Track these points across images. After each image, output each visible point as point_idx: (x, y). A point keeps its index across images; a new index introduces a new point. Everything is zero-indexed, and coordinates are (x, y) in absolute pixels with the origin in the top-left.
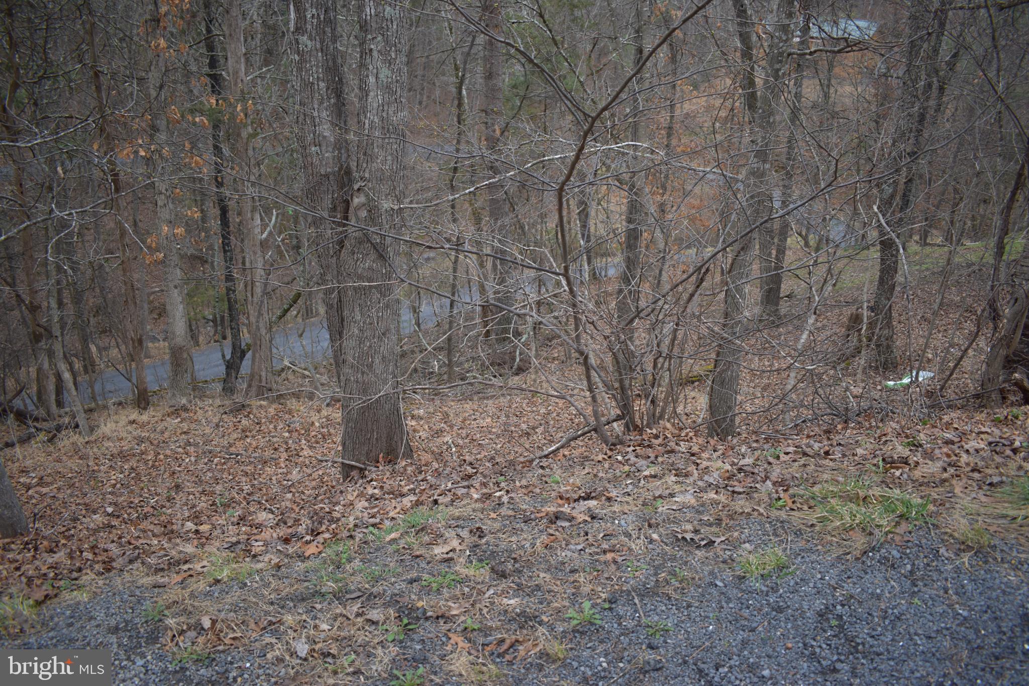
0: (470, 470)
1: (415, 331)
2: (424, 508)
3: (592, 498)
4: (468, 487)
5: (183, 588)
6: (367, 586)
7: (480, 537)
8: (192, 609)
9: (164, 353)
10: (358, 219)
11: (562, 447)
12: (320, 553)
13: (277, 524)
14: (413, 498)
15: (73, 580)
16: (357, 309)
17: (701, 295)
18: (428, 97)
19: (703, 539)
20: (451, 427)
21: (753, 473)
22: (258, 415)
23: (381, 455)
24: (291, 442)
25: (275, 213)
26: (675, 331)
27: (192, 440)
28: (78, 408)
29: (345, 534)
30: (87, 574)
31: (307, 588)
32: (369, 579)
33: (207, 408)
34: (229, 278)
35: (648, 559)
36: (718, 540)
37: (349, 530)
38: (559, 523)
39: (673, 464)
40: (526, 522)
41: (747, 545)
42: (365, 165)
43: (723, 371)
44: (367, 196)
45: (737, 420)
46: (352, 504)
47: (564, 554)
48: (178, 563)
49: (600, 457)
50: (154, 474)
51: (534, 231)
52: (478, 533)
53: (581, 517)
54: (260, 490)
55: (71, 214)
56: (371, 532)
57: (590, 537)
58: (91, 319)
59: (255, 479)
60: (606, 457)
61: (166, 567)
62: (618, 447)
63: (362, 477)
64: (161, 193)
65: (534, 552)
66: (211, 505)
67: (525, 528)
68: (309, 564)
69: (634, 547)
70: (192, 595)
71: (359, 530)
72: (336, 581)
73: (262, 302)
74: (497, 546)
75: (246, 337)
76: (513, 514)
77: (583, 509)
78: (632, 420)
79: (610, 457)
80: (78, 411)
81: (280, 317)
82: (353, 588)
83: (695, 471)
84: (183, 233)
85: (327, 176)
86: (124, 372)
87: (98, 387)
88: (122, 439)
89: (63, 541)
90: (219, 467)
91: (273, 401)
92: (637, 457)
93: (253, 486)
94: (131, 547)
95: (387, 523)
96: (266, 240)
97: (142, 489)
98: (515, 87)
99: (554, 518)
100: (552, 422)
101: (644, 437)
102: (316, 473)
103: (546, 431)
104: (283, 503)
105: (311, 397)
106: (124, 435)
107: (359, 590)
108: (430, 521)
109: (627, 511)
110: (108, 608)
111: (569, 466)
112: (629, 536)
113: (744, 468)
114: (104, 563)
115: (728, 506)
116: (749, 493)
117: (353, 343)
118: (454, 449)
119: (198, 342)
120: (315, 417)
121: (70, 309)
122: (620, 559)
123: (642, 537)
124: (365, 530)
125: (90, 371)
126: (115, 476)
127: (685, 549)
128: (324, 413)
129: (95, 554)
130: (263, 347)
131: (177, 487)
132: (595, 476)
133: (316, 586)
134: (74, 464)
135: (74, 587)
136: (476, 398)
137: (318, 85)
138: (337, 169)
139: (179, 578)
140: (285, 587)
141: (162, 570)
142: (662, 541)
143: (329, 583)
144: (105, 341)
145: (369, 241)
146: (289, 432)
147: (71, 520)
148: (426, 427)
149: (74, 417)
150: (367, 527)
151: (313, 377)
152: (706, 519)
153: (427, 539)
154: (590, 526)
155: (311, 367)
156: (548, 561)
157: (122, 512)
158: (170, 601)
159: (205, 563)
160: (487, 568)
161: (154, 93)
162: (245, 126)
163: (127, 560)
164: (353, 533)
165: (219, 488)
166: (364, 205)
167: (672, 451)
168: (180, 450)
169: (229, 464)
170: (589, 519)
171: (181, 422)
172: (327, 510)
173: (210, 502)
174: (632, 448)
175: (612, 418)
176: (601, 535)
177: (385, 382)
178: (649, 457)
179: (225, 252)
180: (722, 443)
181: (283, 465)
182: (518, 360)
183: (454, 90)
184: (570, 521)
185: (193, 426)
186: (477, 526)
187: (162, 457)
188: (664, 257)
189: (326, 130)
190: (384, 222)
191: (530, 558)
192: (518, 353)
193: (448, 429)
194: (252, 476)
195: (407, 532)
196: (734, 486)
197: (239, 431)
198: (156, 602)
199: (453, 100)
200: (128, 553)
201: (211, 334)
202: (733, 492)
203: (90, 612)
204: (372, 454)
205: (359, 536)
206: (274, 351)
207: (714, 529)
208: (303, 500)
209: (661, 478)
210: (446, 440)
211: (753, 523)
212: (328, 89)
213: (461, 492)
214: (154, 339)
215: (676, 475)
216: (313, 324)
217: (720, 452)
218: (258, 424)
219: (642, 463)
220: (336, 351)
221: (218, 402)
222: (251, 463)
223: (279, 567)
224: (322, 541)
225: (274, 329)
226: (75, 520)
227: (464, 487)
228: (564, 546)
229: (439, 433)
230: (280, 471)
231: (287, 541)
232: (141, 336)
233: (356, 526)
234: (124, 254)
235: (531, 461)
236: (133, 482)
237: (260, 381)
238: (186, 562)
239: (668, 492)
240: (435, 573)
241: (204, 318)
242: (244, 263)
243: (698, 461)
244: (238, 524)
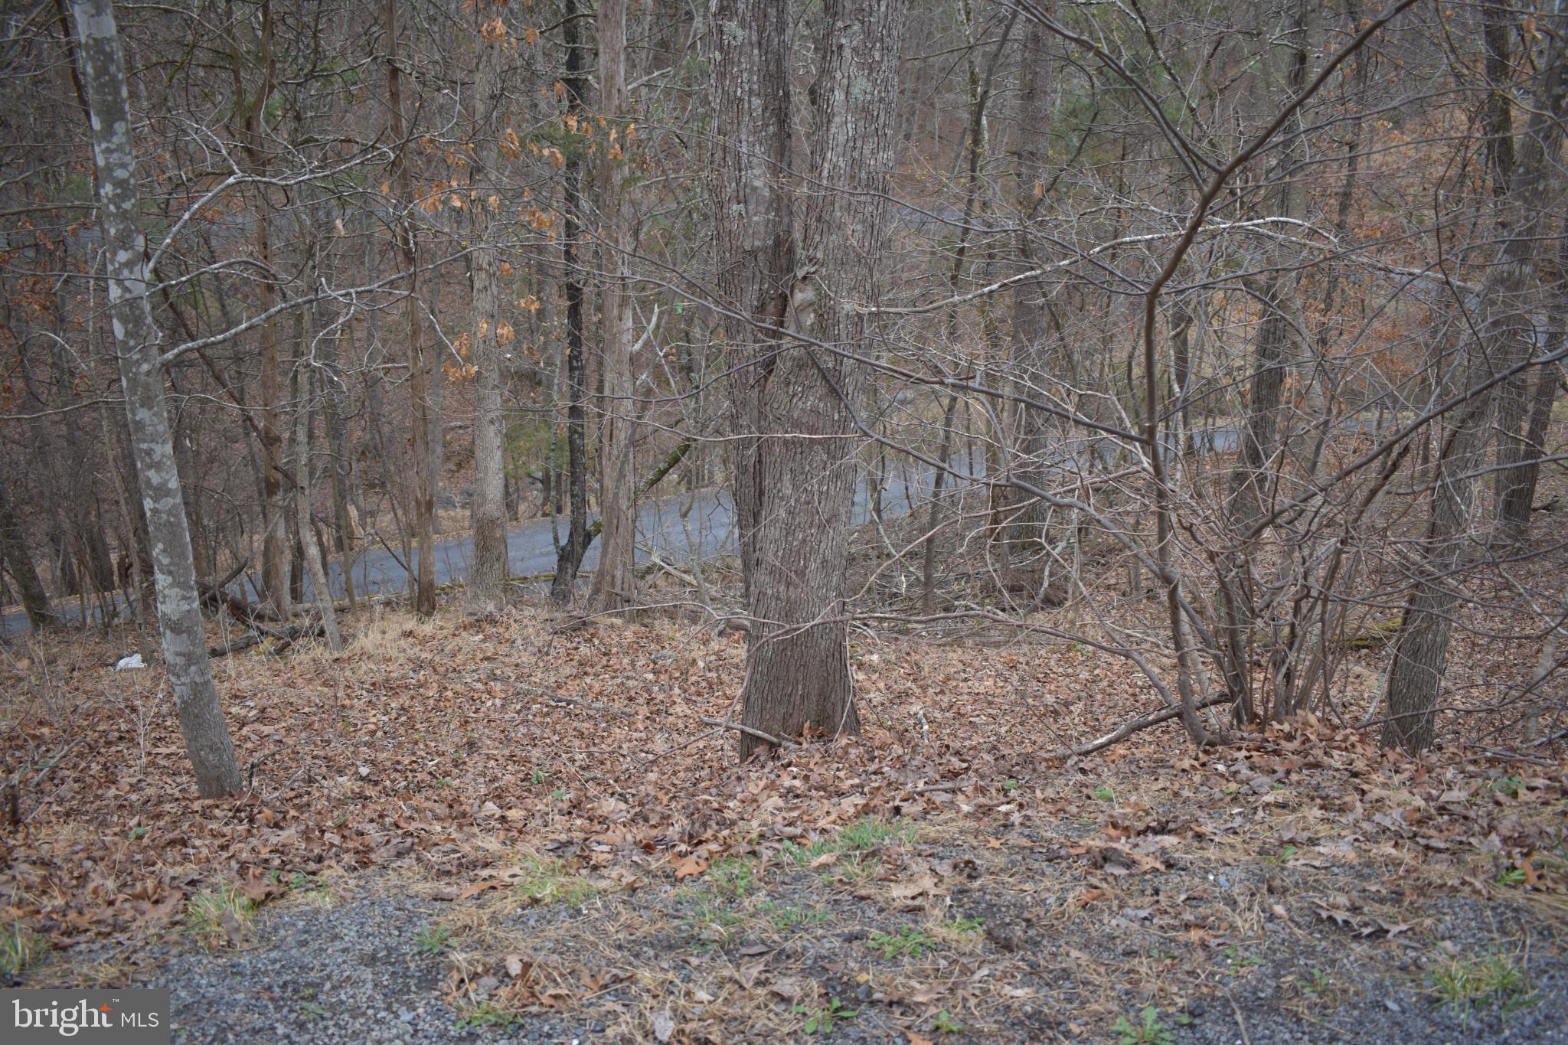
0: (956, 764)
1: (872, 522)
2: (876, 819)
3: (1170, 832)
4: (954, 792)
5: (480, 907)
6: (776, 937)
7: (970, 877)
8: (492, 942)
9: (463, 528)
10: (800, 327)
11: (1116, 740)
12: (702, 874)
13: (633, 820)
14: (860, 801)
15: (309, 873)
16: (787, 477)
17: (1388, 493)
18: (921, 127)
19: (1366, 925)
20: (924, 688)
21: (1466, 818)
22: (607, 640)
23: (807, 725)
24: (656, 689)
25: (656, 310)
26: (1339, 552)
27: (498, 672)
28: (327, 604)
29: (744, 848)
30: (330, 867)
31: (678, 929)
32: (781, 926)
33: (526, 621)
34: (575, 412)
35: (1264, 948)
36: (1394, 929)
37: (750, 842)
38: (1109, 868)
39: (1317, 788)
40: (1050, 860)
41: (1448, 944)
42: (817, 238)
43: (1418, 632)
44: (818, 289)
45: (1438, 723)
46: (755, 801)
47: (1114, 922)
48: (473, 865)
49: (1186, 763)
50: (436, 720)
51: (1088, 363)
52: (967, 870)
53: (1148, 863)
54: (602, 763)
55: (348, 294)
56: (787, 850)
57: (1162, 897)
58: (354, 465)
59: (594, 744)
60: (1196, 764)
61: (454, 871)
62: (1220, 748)
63: (773, 758)
64: (480, 269)
65: (1063, 913)
66: (522, 780)
67: (1049, 871)
68: (682, 890)
69: (1240, 923)
70: (494, 919)
71: (768, 844)
72: (726, 924)
73: (626, 455)
74: (999, 895)
75: (594, 512)
76: (1029, 844)
77: (1152, 849)
78: (1248, 704)
79: (1203, 765)
80: (325, 609)
81: (653, 483)
82: (752, 937)
83: (1358, 804)
84: (511, 335)
85: (753, 253)
86: (399, 552)
87: (356, 574)
88: (390, 660)
89: (293, 813)
90: (538, 719)
91: (631, 620)
92: (1252, 769)
93: (590, 755)
94: (400, 832)
95: (814, 837)
96: (639, 354)
97: (416, 743)
98: (1073, 113)
99: (1100, 860)
100: (1099, 697)
101: (1267, 735)
102: (694, 745)
103: (1088, 711)
104: (642, 788)
105: (694, 617)
106: (394, 653)
107: (763, 942)
108: (887, 841)
109: (1230, 861)
110: (362, 924)
111: (1131, 773)
112: (1233, 903)
113: (1451, 807)
114: (357, 852)
115: (1416, 870)
116: (1457, 852)
117: (774, 533)
118: (926, 727)
119: (516, 513)
120: (698, 652)
121: (324, 446)
122: (1213, 943)
123: (1256, 908)
124: (776, 845)
125: (346, 547)
126: (376, 717)
127: (1332, 937)
128: (715, 645)
129: (343, 837)
130: (621, 529)
131: (471, 745)
132: (1176, 794)
133: (692, 926)
134: (314, 692)
135: (311, 886)
136: (970, 643)
137: (750, 102)
138: (770, 242)
139: (474, 890)
140: (643, 923)
141: (448, 873)
142: (1292, 920)
143: (714, 926)
144: (372, 501)
145: (815, 364)
146: (655, 672)
147: (303, 780)
148: (881, 685)
149: (318, 617)
150: (780, 840)
151: (699, 586)
152: (1374, 889)
153: (880, 870)
154: (1162, 879)
155: (698, 570)
156: (1085, 931)
157: (383, 776)
158: (459, 924)
159: (516, 870)
160: (980, 930)
161: (480, 108)
162: (620, 165)
163: (393, 852)
164: (757, 848)
165: (536, 753)
166: (811, 304)
167: (1317, 765)
168: (479, 686)
169: (555, 716)
170: (1162, 868)
171: (484, 641)
172: (715, 805)
173: (521, 775)
174: (1244, 753)
175: (1211, 698)
176: (1183, 897)
177: (824, 600)
178: (1274, 772)
179: (572, 369)
180: (1409, 759)
181: (641, 727)
182: (1046, 584)
183: (966, 116)
184: (1128, 866)
185: (504, 649)
186: (966, 857)
187: (449, 694)
188: (1326, 423)
189: (759, 179)
190: (843, 335)
191: (1055, 922)
192: (1047, 573)
193: (918, 691)
194: (592, 739)
195: (848, 856)
196: (1431, 837)
197: (574, 663)
198: (437, 924)
199: (964, 133)
200: (394, 841)
201: (539, 502)
202: (1427, 847)
203: (335, 927)
204: (793, 722)
205: (767, 854)
206: (638, 537)
207: (1387, 908)
208: (675, 785)
209: (1294, 810)
210: (914, 709)
211: (1461, 907)
212: (766, 108)
213: (940, 798)
214: (449, 503)
215: (1321, 808)
216: (704, 499)
217: (1406, 775)
218: (605, 654)
219: (1261, 780)
220: (746, 545)
221: (544, 614)
222: (590, 717)
223: (634, 890)
224: (705, 855)
225: (640, 502)
226: (310, 781)
227: (946, 791)
228: (1115, 908)
229: (903, 697)
230: (636, 735)
231: (648, 849)
232: (431, 496)
233: (762, 836)
234: (415, 364)
235: (1063, 759)
236: (402, 731)
237: (613, 585)
238: (486, 865)
239: (1306, 835)
240: (892, 929)
241: (529, 476)
242: (600, 389)
243: (1365, 787)
244: (570, 813)
